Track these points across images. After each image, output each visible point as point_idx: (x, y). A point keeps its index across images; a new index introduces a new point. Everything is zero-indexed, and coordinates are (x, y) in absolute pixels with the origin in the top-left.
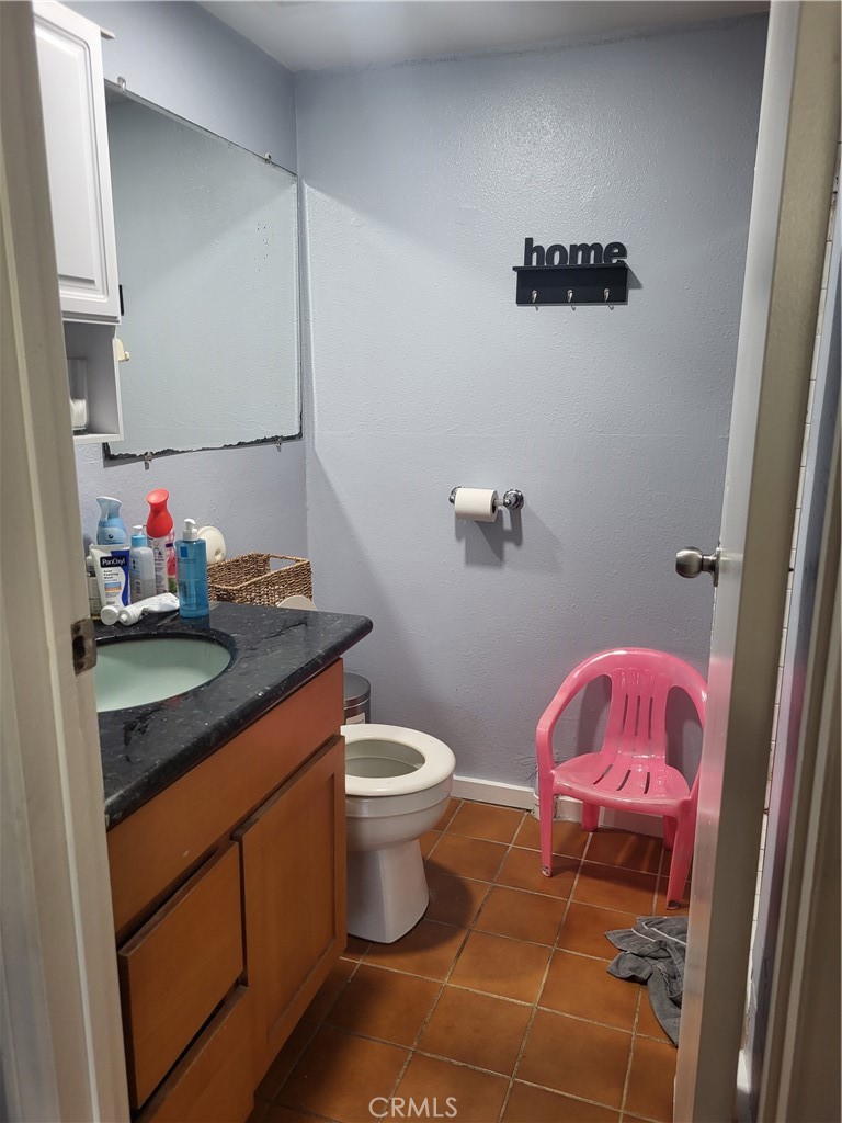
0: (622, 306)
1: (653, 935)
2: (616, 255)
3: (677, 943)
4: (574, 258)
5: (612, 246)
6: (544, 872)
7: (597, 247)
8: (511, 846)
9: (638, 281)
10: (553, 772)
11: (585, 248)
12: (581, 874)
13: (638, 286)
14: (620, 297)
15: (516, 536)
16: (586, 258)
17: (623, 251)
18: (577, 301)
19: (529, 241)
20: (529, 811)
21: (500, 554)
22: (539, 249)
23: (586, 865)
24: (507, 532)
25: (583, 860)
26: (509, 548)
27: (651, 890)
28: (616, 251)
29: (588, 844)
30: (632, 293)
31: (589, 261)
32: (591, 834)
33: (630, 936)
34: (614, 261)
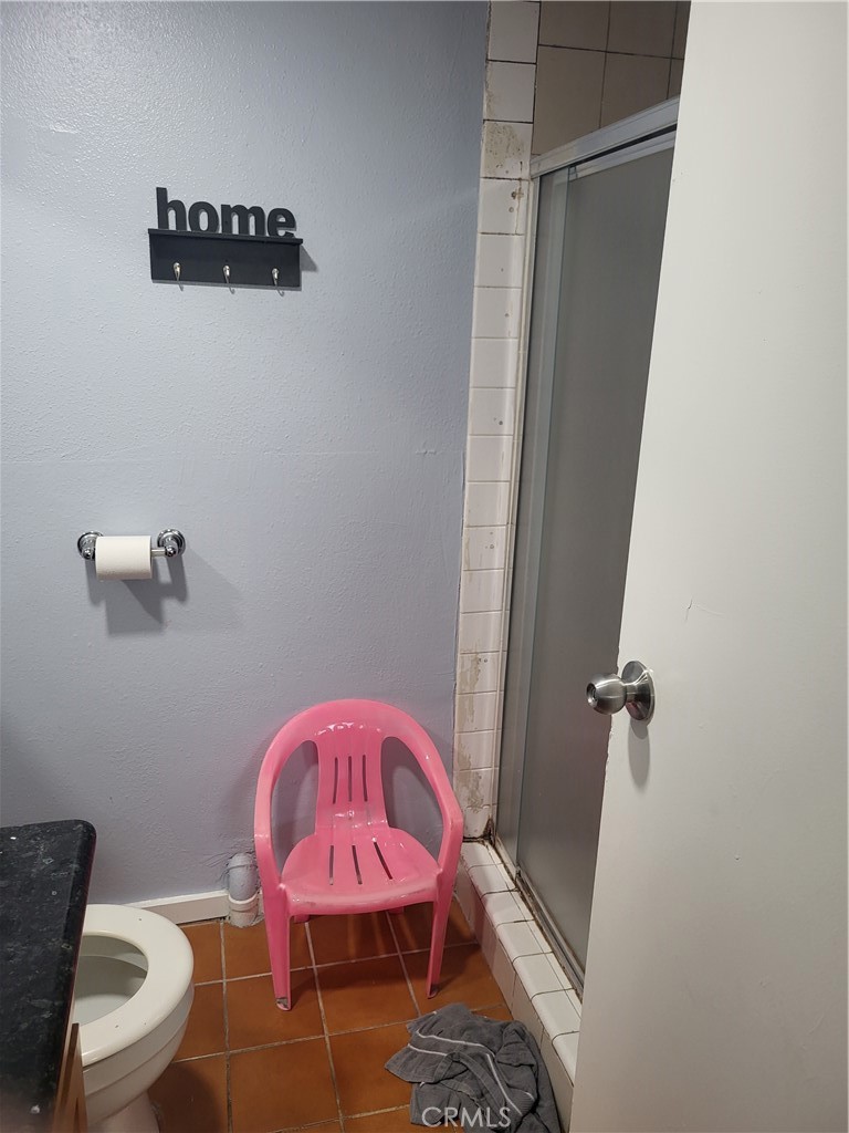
0: (294, 292)
1: (436, 1046)
2: (282, 225)
3: (466, 1047)
4: (227, 224)
5: (276, 212)
6: (281, 1006)
7: (257, 211)
8: (224, 981)
9: (312, 262)
10: (282, 886)
11: (241, 211)
12: (322, 989)
13: (313, 268)
14: (291, 280)
15: (179, 589)
16: (244, 225)
17: (291, 222)
18: (235, 281)
19: (161, 193)
20: (224, 918)
21: (157, 614)
22: (178, 206)
23: (323, 973)
24: (166, 586)
25: (314, 966)
26: (170, 606)
27: (400, 978)
28: (282, 220)
29: (309, 940)
30: (305, 276)
31: (248, 231)
32: (307, 924)
33: (411, 1058)
34: (281, 233)
